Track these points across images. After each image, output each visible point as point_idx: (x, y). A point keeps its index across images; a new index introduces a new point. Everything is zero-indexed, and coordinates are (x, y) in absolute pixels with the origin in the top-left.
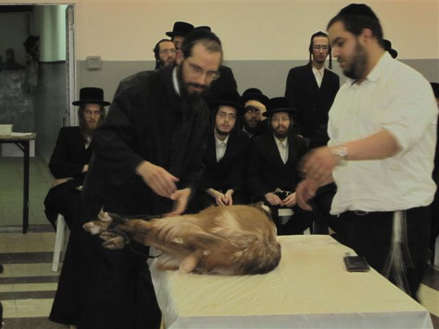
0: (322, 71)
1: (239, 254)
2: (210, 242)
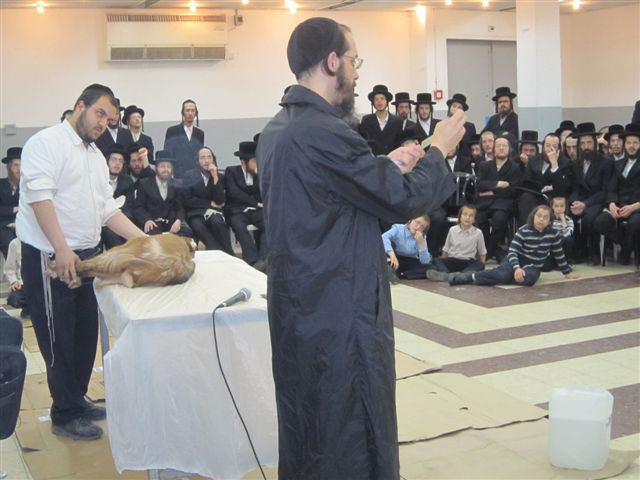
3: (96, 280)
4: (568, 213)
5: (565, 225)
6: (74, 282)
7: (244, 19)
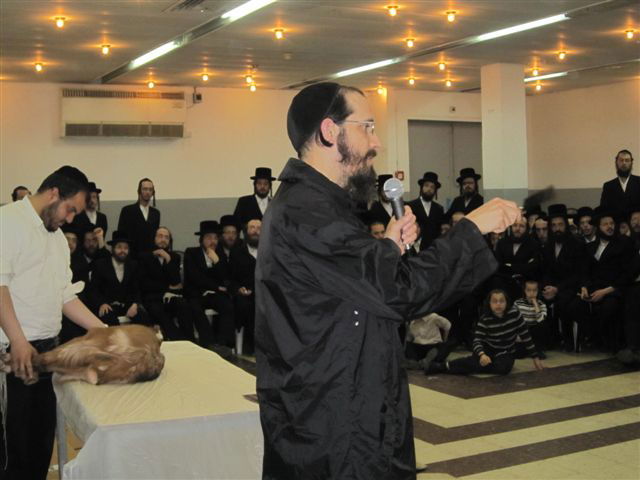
0: (147, 208)
1: (133, 369)
2: (107, 359)
3: (55, 376)
4: (540, 297)
5: (538, 310)
6: (31, 377)
7: (203, 97)
